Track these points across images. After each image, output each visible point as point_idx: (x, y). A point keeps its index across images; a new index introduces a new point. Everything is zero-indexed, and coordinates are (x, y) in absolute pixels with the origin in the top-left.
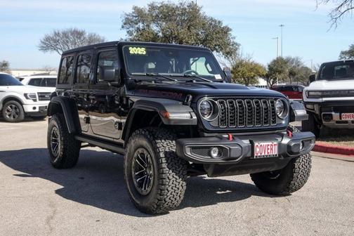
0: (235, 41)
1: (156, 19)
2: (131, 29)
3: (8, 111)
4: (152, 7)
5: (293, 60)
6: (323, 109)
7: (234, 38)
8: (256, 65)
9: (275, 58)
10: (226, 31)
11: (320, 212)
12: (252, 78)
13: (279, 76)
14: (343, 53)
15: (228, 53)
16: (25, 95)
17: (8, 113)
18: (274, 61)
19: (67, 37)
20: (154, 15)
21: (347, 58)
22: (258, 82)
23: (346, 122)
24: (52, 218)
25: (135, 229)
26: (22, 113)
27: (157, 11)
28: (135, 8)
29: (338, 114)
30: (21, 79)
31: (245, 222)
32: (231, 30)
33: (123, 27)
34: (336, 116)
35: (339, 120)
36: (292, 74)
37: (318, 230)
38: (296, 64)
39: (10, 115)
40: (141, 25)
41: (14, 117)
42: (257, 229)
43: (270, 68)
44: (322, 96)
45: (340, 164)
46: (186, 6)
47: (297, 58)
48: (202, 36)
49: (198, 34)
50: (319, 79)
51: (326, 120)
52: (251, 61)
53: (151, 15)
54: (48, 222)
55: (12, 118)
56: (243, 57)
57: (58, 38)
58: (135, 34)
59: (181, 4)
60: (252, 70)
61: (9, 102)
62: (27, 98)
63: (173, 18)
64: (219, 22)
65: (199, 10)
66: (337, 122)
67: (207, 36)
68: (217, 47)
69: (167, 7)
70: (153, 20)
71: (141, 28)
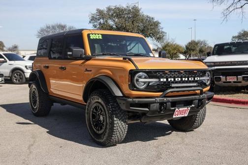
0: (163, 30)
1: (111, 17)
2: (95, 23)
3: (15, 77)
4: (109, 9)
5: (202, 42)
6: (215, 74)
7: (162, 28)
8: (178, 46)
9: (190, 41)
10: (156, 24)
11: (204, 140)
12: (175, 54)
13: (192, 53)
14: (234, 37)
15: (158, 38)
16: (26, 67)
17: (15, 79)
18: (189, 43)
19: (55, 29)
20: (110, 14)
21: (236, 41)
22: (179, 57)
23: (230, 82)
24: (32, 145)
25: (84, 152)
26: (24, 78)
27: (112, 12)
28: (98, 10)
29: (224, 77)
30: (24, 57)
31: (155, 147)
32: (160, 23)
33: (90, 22)
34: (223, 78)
35: (225, 81)
36: (201, 51)
37: (201, 152)
38: (204, 44)
39: (16, 80)
40: (102, 21)
41: (19, 81)
42: (162, 152)
43: (187, 48)
44: (214, 66)
45: (223, 109)
46: (130, 8)
47: (205, 41)
48: (142, 27)
49: (138, 26)
50: (213, 54)
51: (217, 81)
52: (174, 43)
53: (109, 14)
54: (29, 148)
55: (18, 82)
56: (169, 41)
57: (49, 30)
58: (98, 27)
59: (127, 7)
60: (175, 49)
61: (15, 71)
62: (27, 69)
63: (123, 16)
64: (152, 18)
65: (139, 11)
66: (224, 82)
67: (144, 27)
68: (151, 35)
69: (118, 9)
70: (109, 18)
71: (102, 22)
